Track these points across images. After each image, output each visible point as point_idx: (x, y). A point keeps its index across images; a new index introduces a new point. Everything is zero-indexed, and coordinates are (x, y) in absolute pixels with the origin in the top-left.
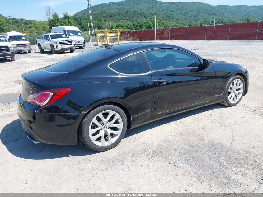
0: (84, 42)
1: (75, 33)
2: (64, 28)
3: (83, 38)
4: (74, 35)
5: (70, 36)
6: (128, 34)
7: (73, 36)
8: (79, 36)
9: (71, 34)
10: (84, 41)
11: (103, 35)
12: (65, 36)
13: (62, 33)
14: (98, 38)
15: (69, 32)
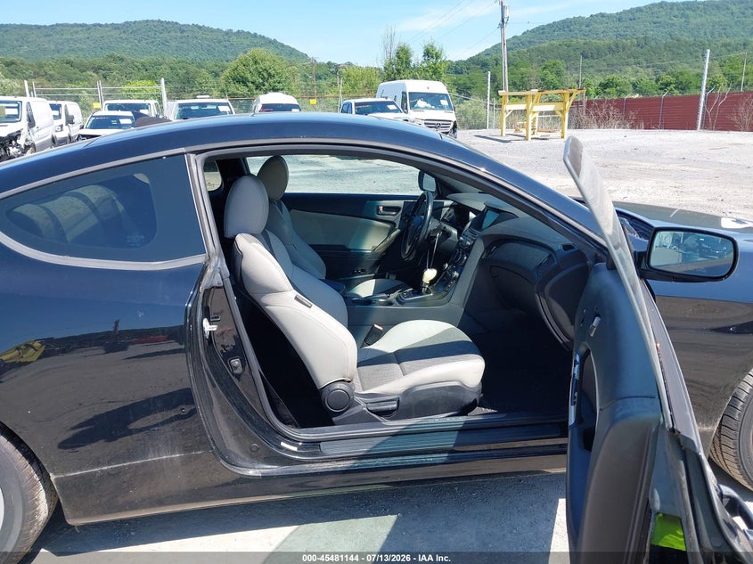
0: (455, 126)
1: (433, 99)
2: (404, 85)
3: (452, 117)
4: (429, 105)
5: (418, 107)
6: (609, 107)
7: (426, 108)
8: (442, 108)
9: (421, 103)
10: (452, 124)
11: (522, 107)
12: (395, 108)
13: (389, 100)
14: (506, 116)
15: (415, 96)
